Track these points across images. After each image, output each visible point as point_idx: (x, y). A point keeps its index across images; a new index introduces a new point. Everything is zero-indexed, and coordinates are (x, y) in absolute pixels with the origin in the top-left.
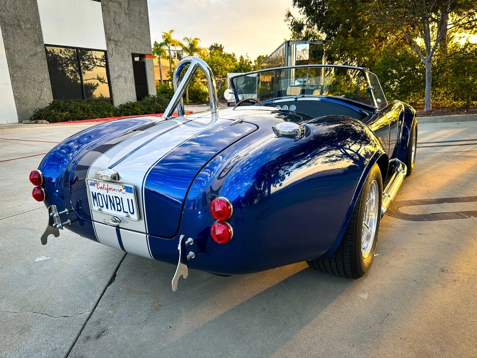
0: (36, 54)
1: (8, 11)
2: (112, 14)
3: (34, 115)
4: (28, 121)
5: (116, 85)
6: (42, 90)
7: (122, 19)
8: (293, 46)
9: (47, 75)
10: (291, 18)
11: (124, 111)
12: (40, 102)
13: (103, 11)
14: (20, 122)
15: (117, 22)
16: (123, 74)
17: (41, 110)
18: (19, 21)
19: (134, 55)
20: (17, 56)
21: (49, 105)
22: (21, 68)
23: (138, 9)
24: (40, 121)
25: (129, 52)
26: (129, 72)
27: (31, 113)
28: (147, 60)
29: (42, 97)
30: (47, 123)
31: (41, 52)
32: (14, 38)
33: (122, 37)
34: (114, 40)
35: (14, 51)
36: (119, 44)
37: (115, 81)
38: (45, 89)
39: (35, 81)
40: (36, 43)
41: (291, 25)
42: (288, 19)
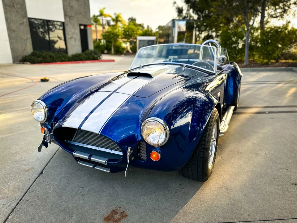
0: (23, 23)
2: (68, 0)
3: (22, 59)
4: (19, 63)
5: (70, 43)
6: (26, 45)
7: (74, 3)
8: (176, 23)
9: (29, 36)
10: (176, 5)
11: (74, 58)
12: (26, 51)
14: (14, 62)
15: (71, 5)
16: (74, 36)
17: (26, 57)
18: (13, 3)
19: (80, 25)
20: (12, 24)
21: (30, 53)
22: (14, 31)
24: (25, 63)
25: (78, 23)
26: (78, 35)
27: (20, 58)
28: (88, 28)
29: (26, 49)
30: (29, 64)
31: (26, 22)
32: (10, 13)
33: (73, 14)
34: (69, 16)
35: (11, 21)
36: (72, 18)
37: (69, 40)
38: (28, 44)
39: (22, 39)
40: (23, 16)
41: (176, 9)
42: (174, 6)
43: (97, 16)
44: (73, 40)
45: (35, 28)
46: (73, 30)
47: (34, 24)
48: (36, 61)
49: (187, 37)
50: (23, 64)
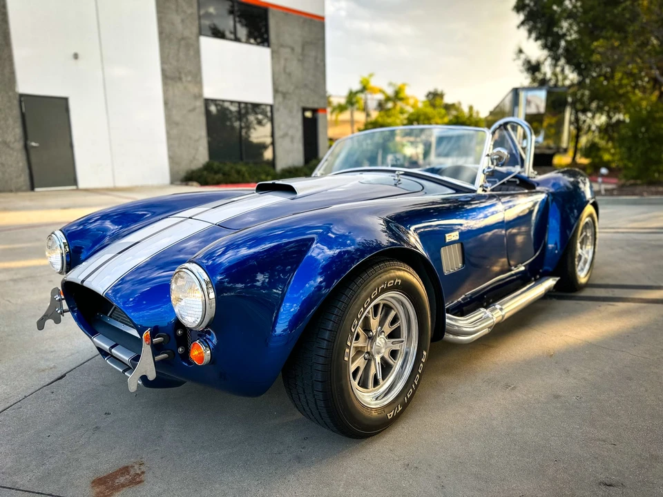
0: (194, 110)
1: (170, 64)
2: (282, 62)
3: (186, 177)
4: (179, 183)
5: (281, 145)
6: (197, 149)
7: (294, 67)
8: (522, 95)
9: (203, 132)
10: (523, 56)
12: (195, 161)
13: (272, 58)
14: (172, 182)
15: (288, 70)
17: (193, 172)
19: (304, 110)
20: (174, 112)
21: (201, 166)
22: (177, 124)
23: (313, 54)
24: (190, 183)
25: (299, 106)
26: (297, 130)
27: (183, 174)
28: (320, 115)
29: (197, 157)
30: (196, 186)
31: (200, 107)
32: (173, 91)
33: (292, 88)
34: (282, 92)
35: (173, 106)
36: (288, 96)
37: (281, 140)
38: (201, 148)
39: (190, 138)
40: (195, 97)
41: (524, 64)
42: (518, 58)
43: (357, 93)
44: (287, 140)
45: (230, 119)
46: (289, 121)
47: (228, 112)
48: (209, 180)
49: (550, 126)
50: (187, 185)
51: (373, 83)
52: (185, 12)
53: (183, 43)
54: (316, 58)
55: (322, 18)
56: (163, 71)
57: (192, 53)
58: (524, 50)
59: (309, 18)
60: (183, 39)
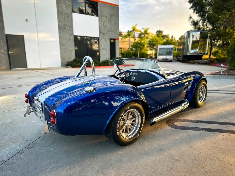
0: (70, 40)
1: (61, 23)
2: (103, 22)
3: (67, 64)
4: (64, 66)
5: (102, 52)
6: (71, 54)
7: (107, 24)
8: (192, 34)
10: (191, 19)
11: (103, 64)
12: (70, 59)
13: (99, 20)
14: (62, 66)
15: (105, 25)
16: (105, 48)
17: (69, 62)
18: (65, 26)
19: (111, 39)
20: (63, 40)
21: (72, 60)
22: (64, 45)
23: (114, 19)
24: (68, 67)
25: (109, 38)
26: (108, 47)
27: (65, 63)
28: (116, 41)
29: (71, 57)
30: (70, 68)
31: (72, 38)
32: (63, 33)
33: (106, 31)
34: (102, 33)
35: (62, 38)
36: (105, 34)
37: (102, 50)
38: (73, 54)
39: (69, 50)
40: (71, 35)
41: (192, 22)
42: (190, 20)
43: (131, 31)
44: (104, 50)
46: (105, 43)
48: (75, 65)
49: (201, 45)
50: (67, 67)
51: (137, 28)
52: (67, 4)
53: (66, 15)
54: (115, 20)
55: (118, 6)
56: (59, 25)
57: (69, 19)
58: (192, 17)
59: (113, 5)
60: (66, 14)
